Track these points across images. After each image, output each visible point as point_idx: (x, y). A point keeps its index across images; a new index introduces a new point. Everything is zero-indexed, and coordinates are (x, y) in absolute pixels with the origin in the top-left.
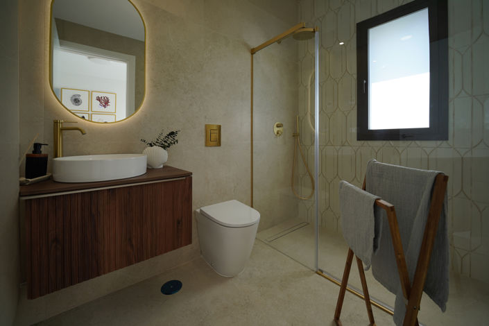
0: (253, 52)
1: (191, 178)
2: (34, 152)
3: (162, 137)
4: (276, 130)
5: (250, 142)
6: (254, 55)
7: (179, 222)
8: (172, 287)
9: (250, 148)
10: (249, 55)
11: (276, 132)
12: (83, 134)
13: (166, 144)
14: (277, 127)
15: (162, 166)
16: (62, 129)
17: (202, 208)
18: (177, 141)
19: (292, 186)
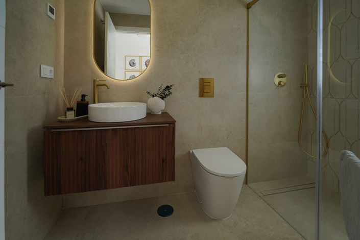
0: (248, 6)
1: (175, 125)
2: (82, 100)
3: (161, 90)
4: (277, 80)
5: (245, 93)
6: (250, 10)
7: (163, 161)
8: (165, 211)
9: (245, 99)
10: (244, 11)
11: (277, 83)
12: (108, 88)
13: (164, 95)
14: (279, 77)
15: (160, 113)
16: (98, 85)
17: (194, 151)
18: (171, 93)
19: (299, 141)
